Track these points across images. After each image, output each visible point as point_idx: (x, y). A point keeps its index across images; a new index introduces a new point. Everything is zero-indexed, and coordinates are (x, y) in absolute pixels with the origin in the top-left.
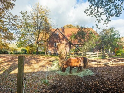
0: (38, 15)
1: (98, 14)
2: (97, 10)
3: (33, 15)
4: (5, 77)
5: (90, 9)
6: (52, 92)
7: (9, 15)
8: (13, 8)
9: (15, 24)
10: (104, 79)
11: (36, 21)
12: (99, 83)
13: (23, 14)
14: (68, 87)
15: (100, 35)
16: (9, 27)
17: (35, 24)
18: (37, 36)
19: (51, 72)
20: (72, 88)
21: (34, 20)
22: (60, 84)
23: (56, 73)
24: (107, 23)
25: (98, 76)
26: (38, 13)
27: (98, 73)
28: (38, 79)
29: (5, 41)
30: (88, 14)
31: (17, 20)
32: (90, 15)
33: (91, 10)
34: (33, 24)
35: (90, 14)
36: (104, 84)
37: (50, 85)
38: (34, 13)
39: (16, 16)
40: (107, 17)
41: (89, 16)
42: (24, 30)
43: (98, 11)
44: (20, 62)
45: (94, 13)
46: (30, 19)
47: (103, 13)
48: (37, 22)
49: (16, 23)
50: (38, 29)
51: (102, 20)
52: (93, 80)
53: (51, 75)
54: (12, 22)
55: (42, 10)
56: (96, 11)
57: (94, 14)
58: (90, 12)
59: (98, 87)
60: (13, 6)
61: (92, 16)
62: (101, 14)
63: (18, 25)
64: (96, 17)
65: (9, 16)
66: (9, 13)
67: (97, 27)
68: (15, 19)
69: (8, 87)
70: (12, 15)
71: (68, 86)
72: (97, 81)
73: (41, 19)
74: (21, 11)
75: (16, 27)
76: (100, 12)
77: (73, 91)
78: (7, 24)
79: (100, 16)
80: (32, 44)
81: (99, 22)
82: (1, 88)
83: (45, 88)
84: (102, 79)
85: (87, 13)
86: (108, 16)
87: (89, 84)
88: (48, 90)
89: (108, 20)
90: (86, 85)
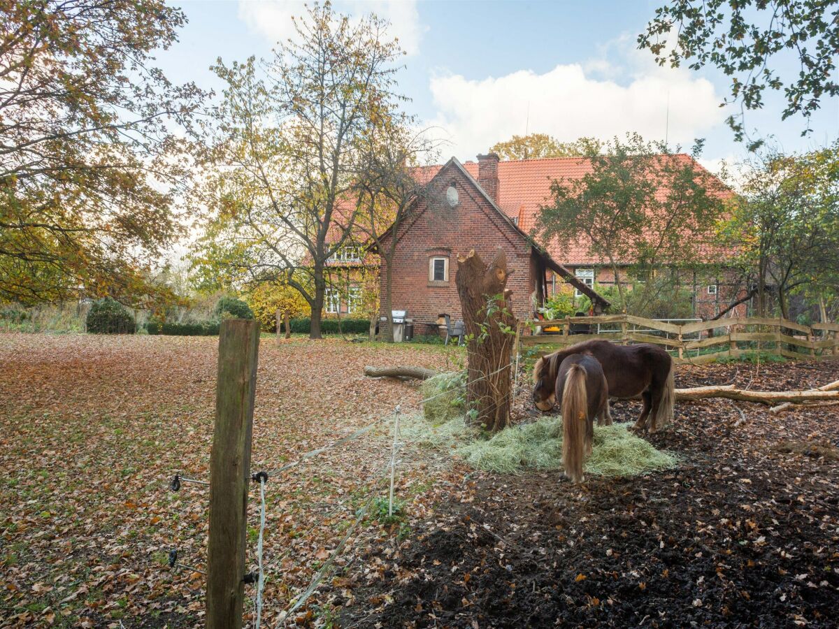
0: (328, 77)
1: (737, 44)
2: (737, 20)
3: (296, 81)
4: (124, 474)
5: (678, 14)
6: (428, 578)
7: (151, 81)
8: (172, 37)
9: (183, 142)
10: (797, 503)
11: (310, 115)
12: (765, 533)
13: (231, 74)
14: (542, 551)
15: (751, 196)
16: (148, 162)
17: (308, 140)
18: (315, 212)
19: (414, 448)
20: (569, 555)
21: (299, 111)
22: (486, 526)
23: (452, 453)
24: (813, 105)
25: (754, 478)
26: (327, 67)
27: (752, 460)
28: (334, 493)
29: (122, 248)
30: (664, 53)
31: (197, 114)
32: (682, 60)
33: (687, 21)
34: (289, 136)
35: (679, 51)
36: (804, 539)
37: (418, 530)
38: (301, 68)
39: (191, 90)
40: (810, 64)
41: (676, 64)
42: (237, 178)
43: (738, 29)
44: (229, 357)
45: (710, 40)
46: (276, 105)
47: (777, 35)
48: (318, 126)
49: (191, 132)
50: (323, 170)
51: (776, 84)
52: (720, 506)
53: (418, 464)
54: (163, 129)
55: (353, 48)
56: (725, 27)
57: (708, 48)
58: (684, 39)
59: (757, 556)
60: (176, 29)
61: (697, 67)
62: (762, 47)
63: (200, 143)
64: (729, 70)
65: (149, 91)
66: (146, 74)
67: (739, 138)
68: (183, 108)
69: (144, 539)
70: (167, 84)
71: (543, 542)
72: (750, 515)
73: (343, 106)
74: (219, 60)
75: (189, 157)
76: (756, 34)
77: (580, 577)
78: (137, 143)
79: (758, 61)
80: (283, 264)
81: (748, 99)
82: (101, 539)
83: (380, 554)
84: (783, 501)
85: (656, 49)
86: (813, 53)
87: (691, 535)
88: (407, 565)
89: (815, 83)
90: (669, 544)
